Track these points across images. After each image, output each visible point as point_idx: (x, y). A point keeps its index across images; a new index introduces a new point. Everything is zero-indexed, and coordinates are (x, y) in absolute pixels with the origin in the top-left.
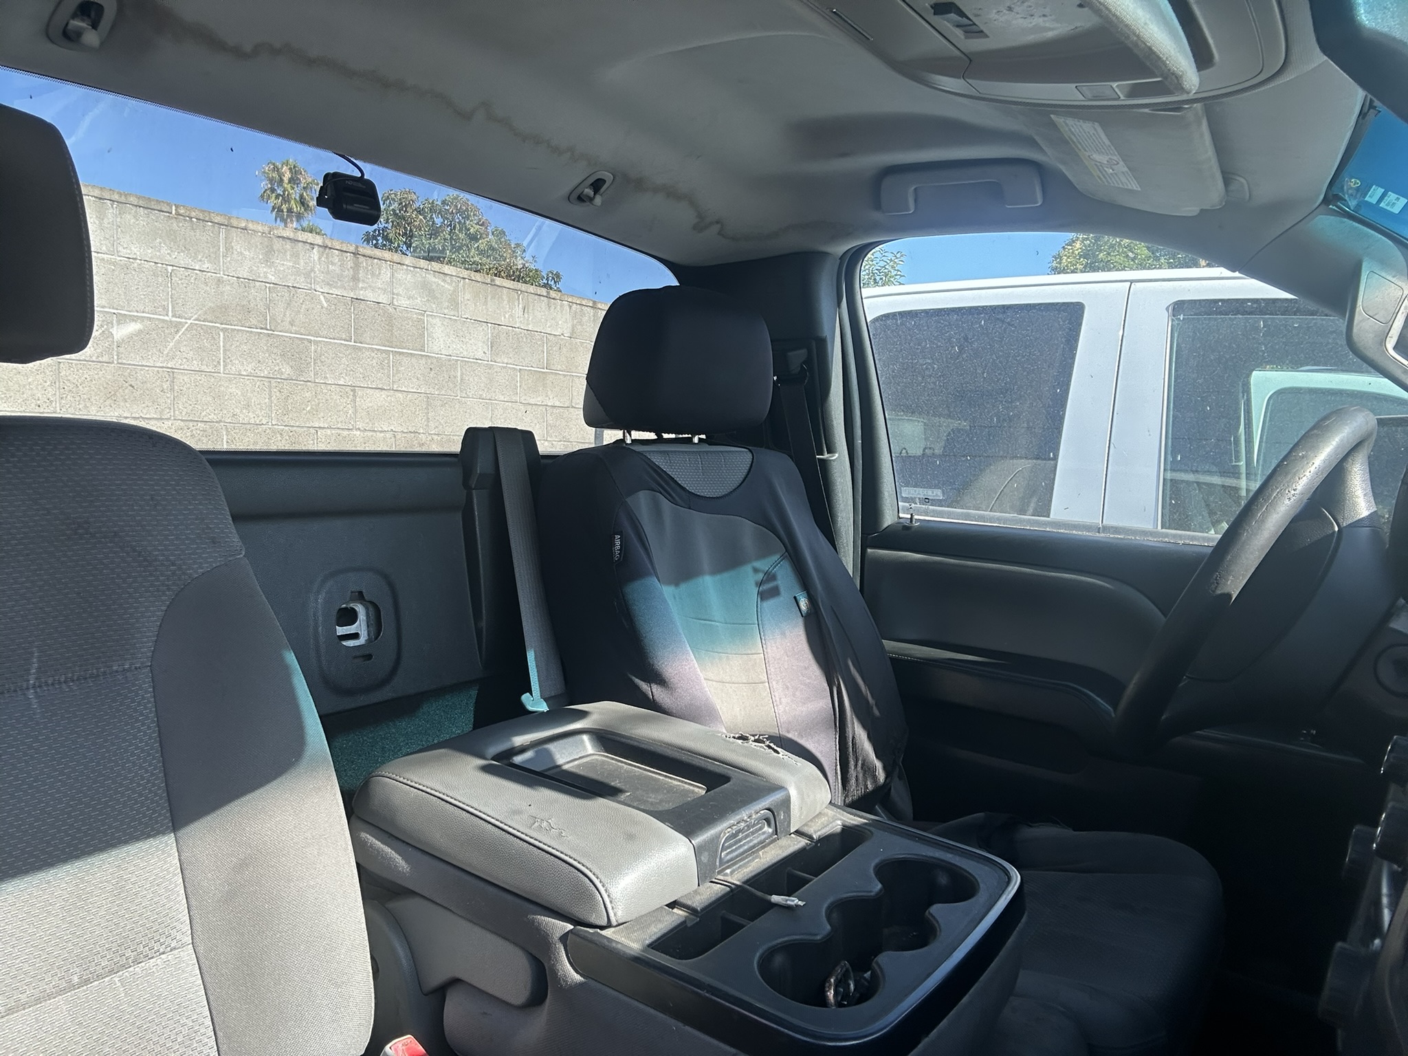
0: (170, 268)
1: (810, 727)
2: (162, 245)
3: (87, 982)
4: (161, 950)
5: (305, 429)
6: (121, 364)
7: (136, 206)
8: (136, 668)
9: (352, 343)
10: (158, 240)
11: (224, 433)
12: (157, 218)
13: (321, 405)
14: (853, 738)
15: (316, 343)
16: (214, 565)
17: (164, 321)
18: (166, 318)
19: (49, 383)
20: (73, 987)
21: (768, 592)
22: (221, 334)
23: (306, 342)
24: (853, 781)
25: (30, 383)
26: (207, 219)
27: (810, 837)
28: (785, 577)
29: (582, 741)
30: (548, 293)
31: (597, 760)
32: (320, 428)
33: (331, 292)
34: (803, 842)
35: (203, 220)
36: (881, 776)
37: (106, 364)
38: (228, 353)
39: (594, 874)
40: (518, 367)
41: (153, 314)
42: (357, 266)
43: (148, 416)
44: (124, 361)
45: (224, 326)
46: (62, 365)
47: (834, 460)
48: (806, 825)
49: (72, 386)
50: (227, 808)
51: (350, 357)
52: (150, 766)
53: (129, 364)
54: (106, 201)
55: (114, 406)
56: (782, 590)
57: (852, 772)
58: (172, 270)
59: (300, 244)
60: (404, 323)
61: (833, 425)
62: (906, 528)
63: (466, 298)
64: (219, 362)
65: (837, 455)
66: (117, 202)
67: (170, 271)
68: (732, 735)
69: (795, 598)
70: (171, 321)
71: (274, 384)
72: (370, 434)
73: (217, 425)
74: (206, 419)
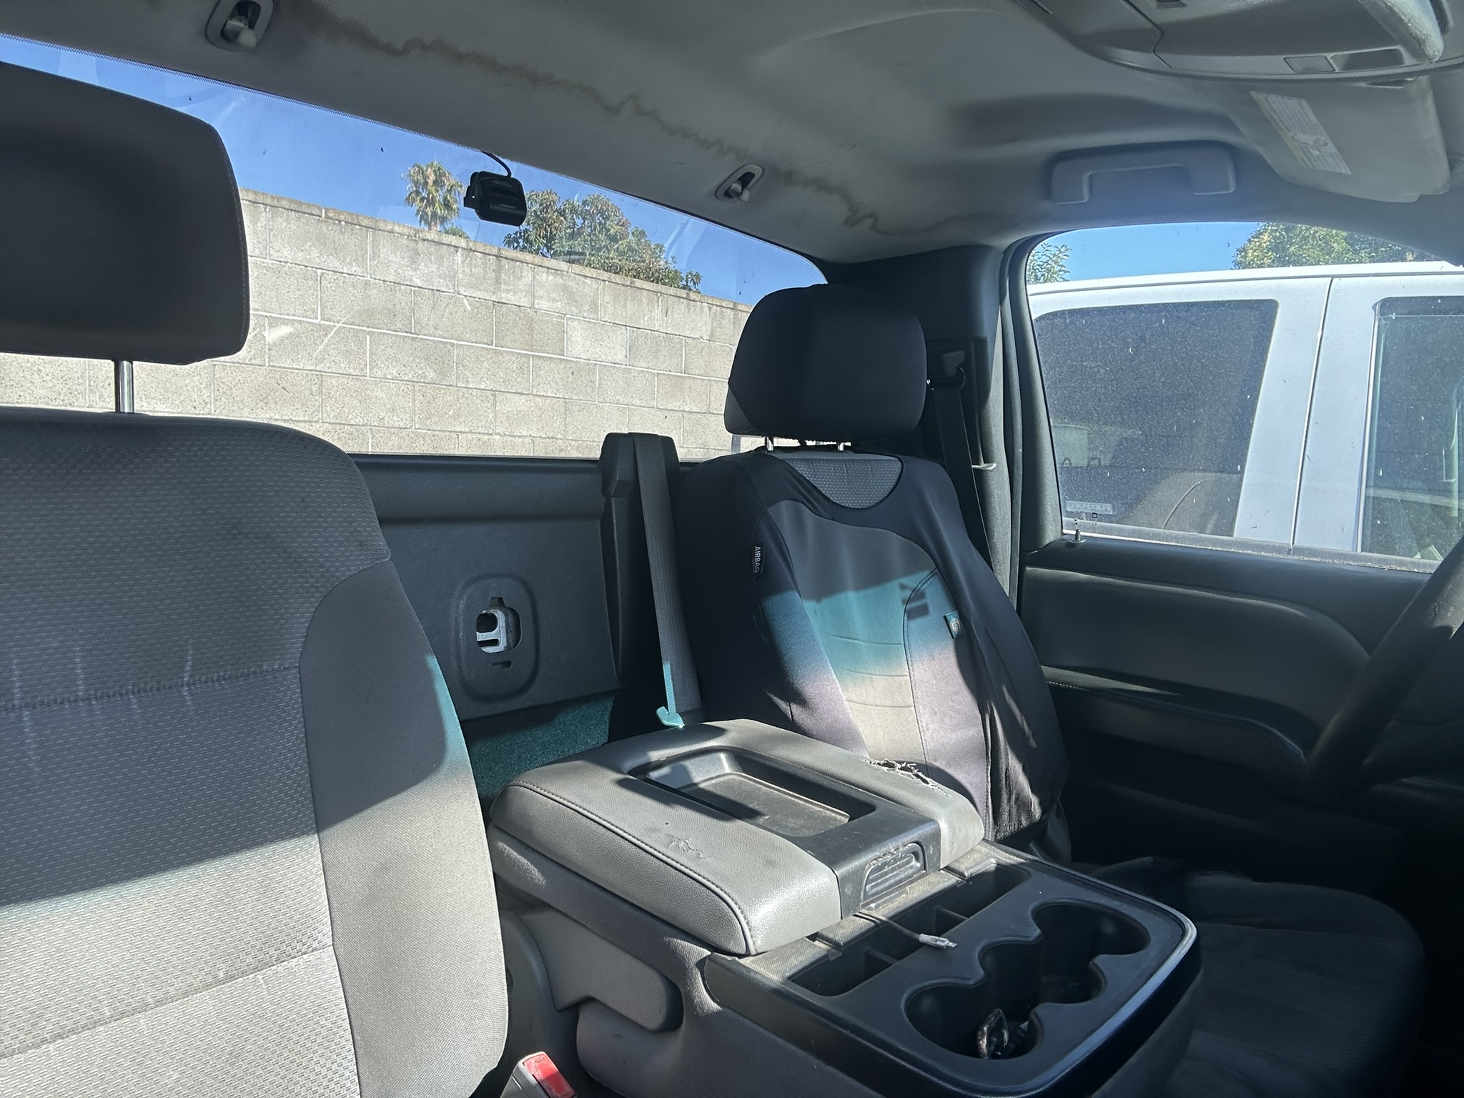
0: (319, 272)
1: (959, 756)
2: (312, 248)
3: (233, 978)
4: (303, 950)
5: (447, 433)
6: (272, 366)
7: (288, 210)
8: (284, 669)
9: (494, 347)
10: (309, 243)
11: (370, 436)
12: (308, 221)
13: (463, 409)
14: (1007, 769)
15: (459, 346)
16: (361, 568)
17: (313, 324)
18: (315, 321)
19: (204, 385)
20: (220, 982)
21: (915, 610)
22: (368, 337)
23: (449, 346)
24: (1005, 816)
25: (186, 385)
26: (355, 222)
27: (961, 875)
28: (935, 595)
29: (720, 760)
30: (688, 294)
31: (734, 779)
32: (461, 432)
33: (474, 295)
34: (952, 880)
35: (351, 224)
36: (1037, 812)
37: (257, 367)
38: (374, 357)
39: (733, 900)
40: (656, 372)
41: (303, 317)
42: (499, 270)
43: (297, 419)
44: (275, 364)
45: (370, 329)
46: (217, 367)
47: (991, 471)
48: (956, 861)
49: (226, 388)
50: (369, 811)
51: (491, 361)
52: (296, 766)
53: (280, 367)
54: (259, 205)
55: (265, 409)
56: (931, 609)
57: (1005, 806)
58: (322, 274)
59: (445, 247)
60: (545, 327)
61: (991, 433)
62: (1070, 545)
63: (606, 301)
64: (366, 366)
65: (995, 465)
66: (270, 206)
67: (319, 274)
68: (877, 761)
69: (945, 617)
70: (320, 325)
71: (417, 388)
72: (509, 439)
73: (363, 428)
74: (352, 422)
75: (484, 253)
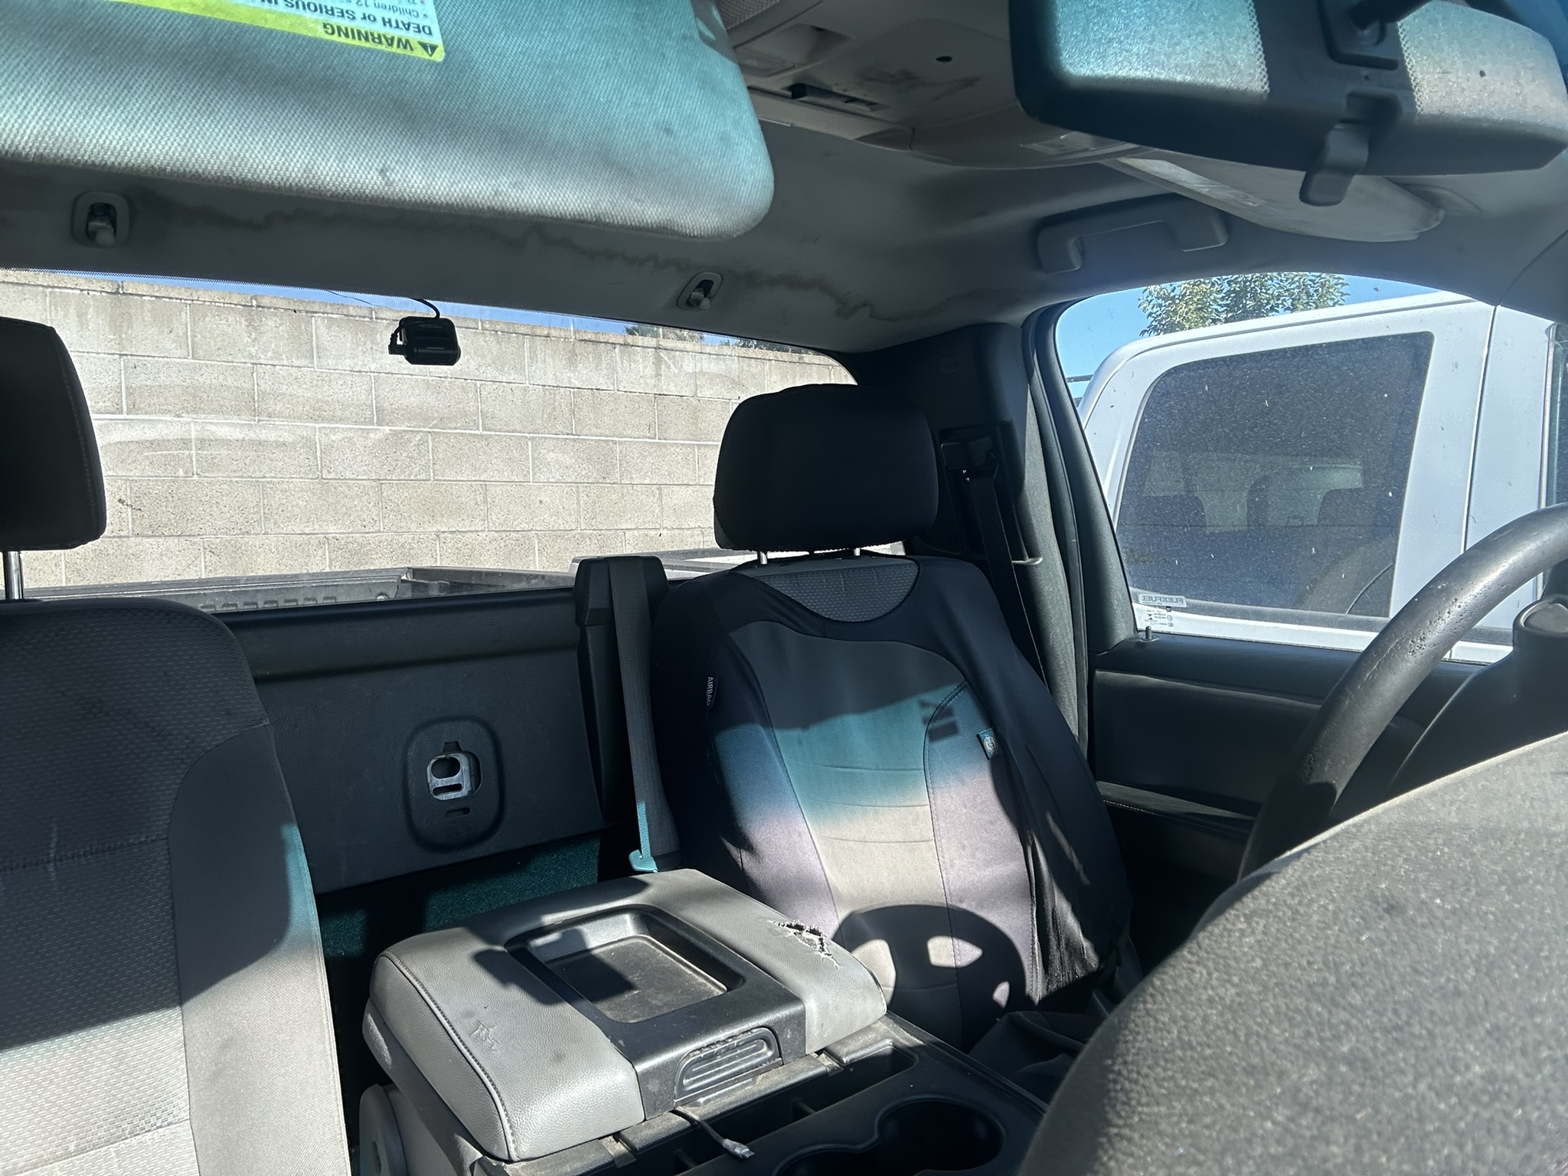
0: (478, 383)
4: (158, 1124)
5: (613, 532)
8: (152, 841)
9: (657, 441)
13: (628, 506)
14: (1053, 911)
15: (621, 443)
17: (474, 435)
18: (477, 432)
19: (372, 504)
21: (940, 728)
22: (530, 443)
23: (611, 444)
24: (1057, 963)
25: (355, 506)
26: (511, 331)
27: (839, 1060)
28: (964, 709)
29: (625, 922)
31: (637, 944)
33: (634, 390)
34: (826, 1064)
35: (508, 333)
36: (1093, 959)
42: (658, 361)
43: (463, 530)
44: (440, 478)
45: (531, 435)
46: (384, 486)
47: (1036, 566)
48: (841, 1042)
49: (394, 505)
51: (655, 454)
53: (444, 481)
55: (432, 522)
56: (961, 726)
57: (1055, 954)
58: (481, 385)
60: (708, 414)
61: (1032, 524)
62: (1140, 645)
63: (772, 380)
64: (528, 472)
65: (1041, 559)
67: (478, 385)
68: (787, 923)
69: (978, 736)
70: (481, 435)
71: (581, 489)
72: (677, 532)
73: (529, 533)
74: (518, 529)
75: (643, 347)
